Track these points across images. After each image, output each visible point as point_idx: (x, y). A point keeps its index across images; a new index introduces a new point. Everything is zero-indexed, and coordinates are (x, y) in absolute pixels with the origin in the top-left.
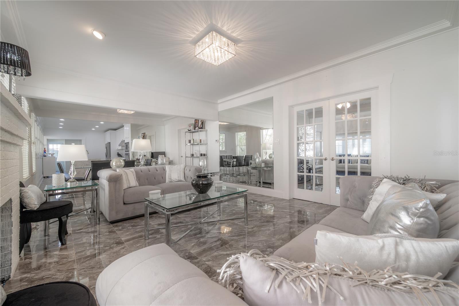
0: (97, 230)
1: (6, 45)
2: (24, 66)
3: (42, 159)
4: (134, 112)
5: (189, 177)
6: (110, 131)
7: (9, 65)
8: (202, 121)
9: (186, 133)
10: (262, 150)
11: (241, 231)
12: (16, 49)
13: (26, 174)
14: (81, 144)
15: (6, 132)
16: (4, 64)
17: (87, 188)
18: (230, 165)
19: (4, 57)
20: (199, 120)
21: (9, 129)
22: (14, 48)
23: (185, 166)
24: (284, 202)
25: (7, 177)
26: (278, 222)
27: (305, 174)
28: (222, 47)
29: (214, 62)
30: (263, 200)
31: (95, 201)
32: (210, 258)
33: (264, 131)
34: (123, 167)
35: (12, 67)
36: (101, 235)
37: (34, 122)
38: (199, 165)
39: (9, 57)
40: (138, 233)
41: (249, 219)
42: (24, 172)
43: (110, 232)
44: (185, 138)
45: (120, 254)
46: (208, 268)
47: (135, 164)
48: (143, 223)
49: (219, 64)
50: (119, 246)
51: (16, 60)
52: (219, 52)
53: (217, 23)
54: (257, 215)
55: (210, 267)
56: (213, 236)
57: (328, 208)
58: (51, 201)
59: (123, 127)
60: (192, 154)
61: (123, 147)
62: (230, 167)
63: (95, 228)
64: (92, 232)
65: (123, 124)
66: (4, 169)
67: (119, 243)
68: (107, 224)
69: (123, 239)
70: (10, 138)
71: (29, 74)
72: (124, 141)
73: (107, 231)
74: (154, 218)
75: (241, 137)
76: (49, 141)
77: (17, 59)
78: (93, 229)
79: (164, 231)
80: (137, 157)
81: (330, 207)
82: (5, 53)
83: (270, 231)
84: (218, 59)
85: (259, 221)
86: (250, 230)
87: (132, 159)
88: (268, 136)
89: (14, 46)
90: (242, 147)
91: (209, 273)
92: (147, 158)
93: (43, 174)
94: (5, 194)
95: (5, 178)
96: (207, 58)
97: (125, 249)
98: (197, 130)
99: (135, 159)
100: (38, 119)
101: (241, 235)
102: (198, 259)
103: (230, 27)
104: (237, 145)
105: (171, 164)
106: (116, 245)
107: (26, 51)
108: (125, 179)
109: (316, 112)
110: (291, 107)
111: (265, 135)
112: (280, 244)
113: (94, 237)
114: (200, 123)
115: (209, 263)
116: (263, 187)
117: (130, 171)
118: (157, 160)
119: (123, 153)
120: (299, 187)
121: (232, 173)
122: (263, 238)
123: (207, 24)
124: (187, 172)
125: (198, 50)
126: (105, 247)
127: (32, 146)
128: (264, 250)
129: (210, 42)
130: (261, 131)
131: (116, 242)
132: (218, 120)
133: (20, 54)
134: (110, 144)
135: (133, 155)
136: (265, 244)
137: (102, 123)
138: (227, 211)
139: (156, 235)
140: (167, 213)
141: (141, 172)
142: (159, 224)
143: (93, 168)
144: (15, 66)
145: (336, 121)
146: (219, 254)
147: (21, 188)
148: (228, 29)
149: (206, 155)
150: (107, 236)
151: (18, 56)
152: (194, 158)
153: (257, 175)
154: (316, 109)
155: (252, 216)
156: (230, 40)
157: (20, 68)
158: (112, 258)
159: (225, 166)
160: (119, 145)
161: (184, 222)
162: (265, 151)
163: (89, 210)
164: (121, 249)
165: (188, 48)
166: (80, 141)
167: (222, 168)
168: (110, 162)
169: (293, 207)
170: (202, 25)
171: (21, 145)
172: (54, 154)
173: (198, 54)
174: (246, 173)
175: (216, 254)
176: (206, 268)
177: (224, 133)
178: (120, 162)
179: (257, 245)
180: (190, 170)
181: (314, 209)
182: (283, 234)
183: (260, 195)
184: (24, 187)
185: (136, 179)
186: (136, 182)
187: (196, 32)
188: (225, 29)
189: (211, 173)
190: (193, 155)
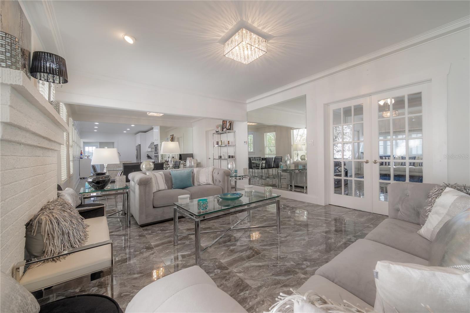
0: (128, 233)
1: (46, 54)
2: (62, 74)
3: (79, 161)
4: (163, 114)
5: (218, 180)
6: (140, 133)
7: (48, 73)
8: (230, 122)
9: (214, 135)
10: (293, 152)
11: (273, 240)
12: (54, 58)
13: (64, 177)
14: (114, 148)
15: (44, 138)
16: (44, 72)
17: (119, 191)
18: (259, 167)
19: (44, 66)
20: (226, 121)
21: (46, 136)
22: (53, 57)
23: (213, 169)
24: (320, 208)
25: (46, 182)
26: (314, 231)
27: (343, 178)
28: (252, 45)
29: (243, 60)
30: (296, 206)
31: (126, 203)
32: (241, 269)
33: (295, 131)
34: (153, 170)
35: (51, 75)
36: (132, 238)
37: (71, 126)
38: (228, 168)
39: (48, 66)
40: (167, 238)
41: (281, 227)
42: (63, 174)
43: (140, 236)
44: (213, 139)
45: (150, 260)
46: (240, 280)
47: (164, 167)
48: (172, 227)
49: (249, 62)
50: (149, 251)
51: (54, 68)
52: (249, 49)
53: (248, 18)
54: (289, 222)
55: (242, 280)
56: (243, 244)
57: (371, 217)
58: (86, 203)
59: (153, 129)
60: (220, 155)
61: (152, 149)
62: (259, 169)
63: (126, 231)
64: (123, 235)
65: (153, 127)
66: (42, 174)
67: (149, 248)
68: (137, 227)
69: (152, 244)
70: (48, 144)
71: (66, 81)
72: (154, 143)
73: (137, 235)
74: (183, 222)
75: (270, 138)
76: (86, 144)
77: (56, 68)
78: (124, 233)
79: (193, 237)
80: (166, 159)
81: (373, 215)
82: (45, 63)
83: (305, 241)
84: (248, 58)
85: (292, 229)
86: (283, 239)
87: (161, 161)
88: (298, 137)
89: (53, 54)
90: (271, 148)
91: (240, 286)
92: (176, 160)
93: (80, 175)
94: (43, 199)
95: (44, 183)
96: (236, 57)
97: (154, 255)
98: (224, 131)
99: (164, 161)
100: (76, 123)
101: (273, 244)
102: (229, 270)
103: (261, 23)
104: (266, 146)
105: (198, 167)
106: (145, 250)
107: (63, 59)
108: (155, 182)
109: (355, 109)
110: (326, 105)
111: (296, 135)
112: (318, 257)
113: (125, 240)
114: (228, 124)
115: (241, 275)
116: (295, 191)
117: (159, 174)
118: (185, 162)
119: (152, 155)
120: (335, 192)
121: (261, 175)
122: (298, 249)
123: (237, 21)
124: (215, 175)
125: (227, 48)
126: (136, 251)
127: (70, 150)
128: (300, 263)
129: (240, 40)
130: (292, 131)
131: (146, 247)
132: (247, 121)
133: (58, 62)
134: (140, 146)
135: (162, 157)
136: (300, 256)
137: (133, 125)
138: (257, 217)
139: (184, 240)
140: (197, 220)
141: (169, 175)
142: (187, 229)
143: (124, 171)
144: (53, 74)
145: (379, 120)
146: (250, 265)
147: (58, 191)
148: (259, 25)
149: (234, 157)
150: (138, 240)
151: (56, 64)
152: (222, 160)
153: (288, 178)
154: (355, 106)
155: (285, 224)
156: (261, 37)
157: (58, 75)
158: (142, 264)
159: (253, 168)
160: (149, 148)
161: (213, 227)
162: (296, 152)
163: (121, 213)
164: (151, 254)
165: (217, 48)
166: (113, 143)
167: (251, 170)
168: (140, 165)
169: (329, 214)
170: (231, 22)
171: (59, 150)
172: (89, 156)
173: (227, 53)
174: (276, 175)
175: (247, 264)
176: (237, 280)
177: (252, 134)
178: (150, 165)
179: (292, 257)
180: (218, 174)
181: (354, 217)
182: (320, 245)
183: (292, 200)
184: (61, 190)
185: (165, 182)
186: (165, 185)
187: (225, 30)
188: (255, 25)
189: (240, 176)
190: (220, 157)
